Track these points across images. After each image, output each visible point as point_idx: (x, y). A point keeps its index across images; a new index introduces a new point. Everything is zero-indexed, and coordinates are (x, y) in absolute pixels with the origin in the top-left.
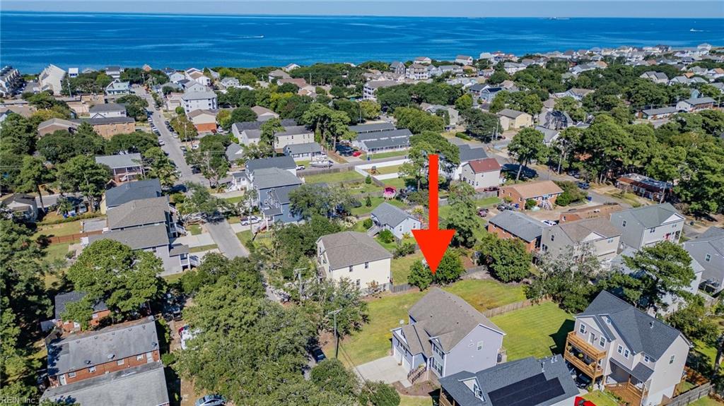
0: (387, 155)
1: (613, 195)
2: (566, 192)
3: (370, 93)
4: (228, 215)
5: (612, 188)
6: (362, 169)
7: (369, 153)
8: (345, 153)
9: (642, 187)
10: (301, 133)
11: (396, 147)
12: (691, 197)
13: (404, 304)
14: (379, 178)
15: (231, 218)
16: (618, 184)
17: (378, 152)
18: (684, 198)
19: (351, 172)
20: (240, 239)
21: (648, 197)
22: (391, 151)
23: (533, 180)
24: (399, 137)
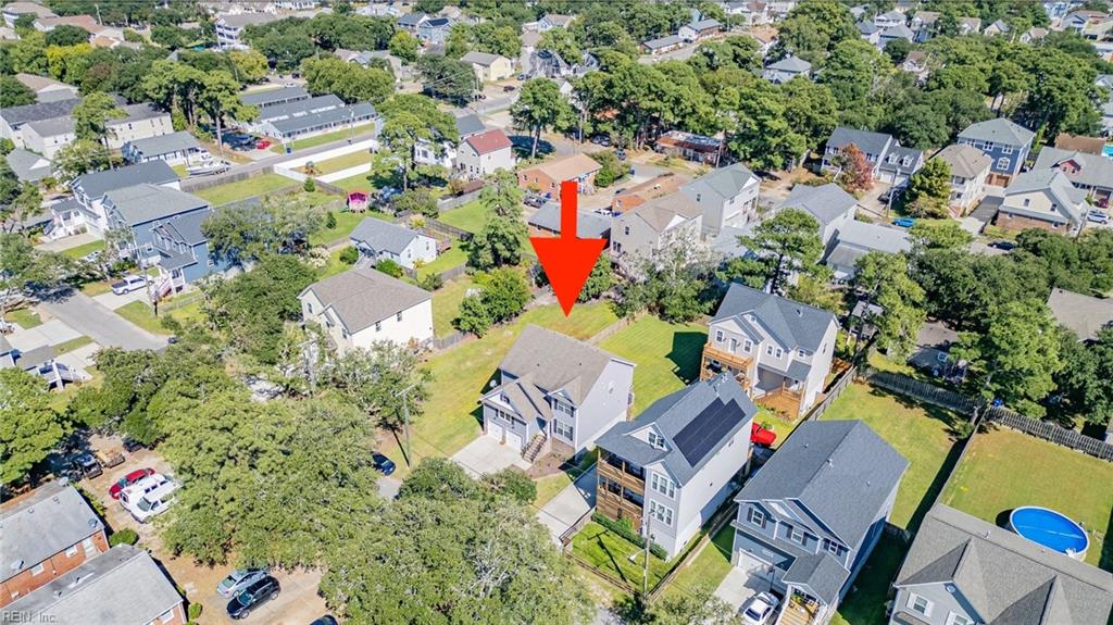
0: (316, 142)
1: (657, 164)
2: (606, 167)
3: (231, 37)
4: (77, 282)
5: (651, 154)
6: (290, 169)
7: (286, 141)
8: (241, 145)
9: (689, 148)
10: (145, 118)
11: (326, 126)
12: (751, 153)
13: (464, 361)
14: (327, 179)
15: (86, 286)
16: (658, 147)
17: (299, 138)
18: (742, 156)
19: (269, 176)
20: (129, 319)
21: (698, 160)
22: (319, 133)
23: (550, 156)
24: (324, 109)
